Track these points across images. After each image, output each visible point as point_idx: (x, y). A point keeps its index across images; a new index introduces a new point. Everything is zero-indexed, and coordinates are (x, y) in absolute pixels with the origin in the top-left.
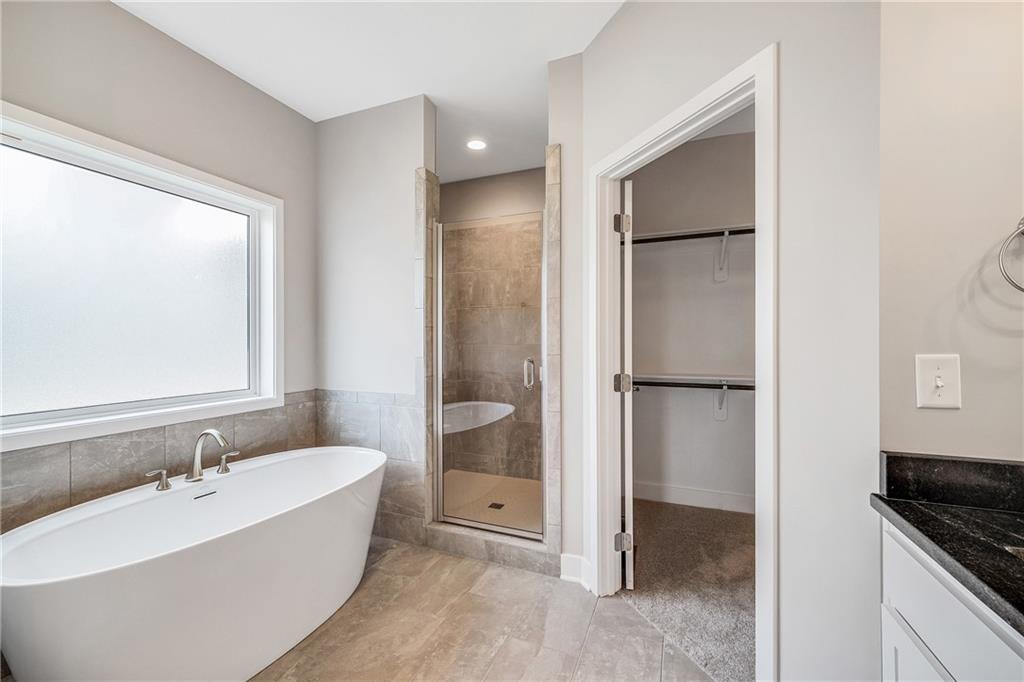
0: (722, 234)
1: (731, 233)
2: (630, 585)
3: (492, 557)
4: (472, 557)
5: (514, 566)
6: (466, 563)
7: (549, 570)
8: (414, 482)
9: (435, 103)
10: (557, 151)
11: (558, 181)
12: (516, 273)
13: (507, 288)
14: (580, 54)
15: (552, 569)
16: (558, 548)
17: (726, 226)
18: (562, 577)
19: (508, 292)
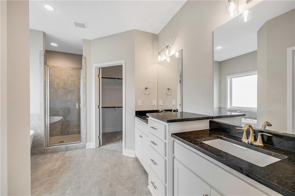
0: (116, 79)
1: (117, 79)
2: (101, 145)
3: (67, 149)
4: (61, 152)
5: (74, 150)
6: (60, 153)
7: (83, 148)
8: (39, 137)
9: (46, 34)
10: (85, 58)
11: (85, 65)
12: (64, 80)
13: (61, 84)
14: (90, 40)
15: (84, 147)
16: (86, 142)
17: (117, 77)
18: (86, 148)
19: (61, 85)
